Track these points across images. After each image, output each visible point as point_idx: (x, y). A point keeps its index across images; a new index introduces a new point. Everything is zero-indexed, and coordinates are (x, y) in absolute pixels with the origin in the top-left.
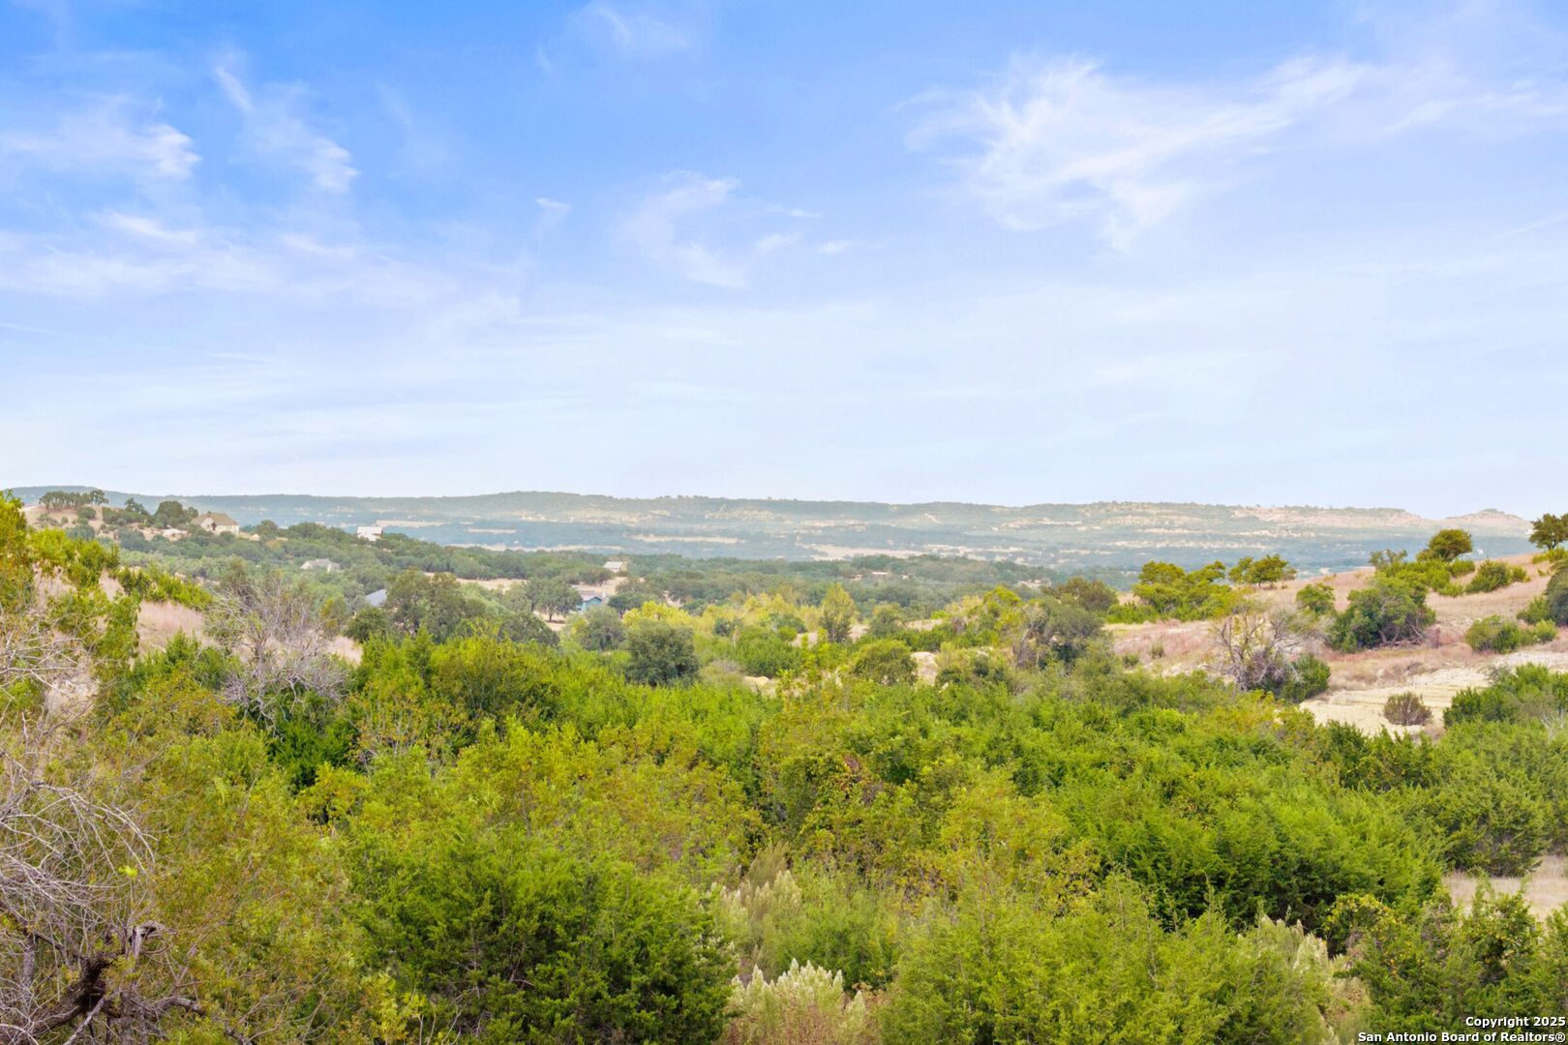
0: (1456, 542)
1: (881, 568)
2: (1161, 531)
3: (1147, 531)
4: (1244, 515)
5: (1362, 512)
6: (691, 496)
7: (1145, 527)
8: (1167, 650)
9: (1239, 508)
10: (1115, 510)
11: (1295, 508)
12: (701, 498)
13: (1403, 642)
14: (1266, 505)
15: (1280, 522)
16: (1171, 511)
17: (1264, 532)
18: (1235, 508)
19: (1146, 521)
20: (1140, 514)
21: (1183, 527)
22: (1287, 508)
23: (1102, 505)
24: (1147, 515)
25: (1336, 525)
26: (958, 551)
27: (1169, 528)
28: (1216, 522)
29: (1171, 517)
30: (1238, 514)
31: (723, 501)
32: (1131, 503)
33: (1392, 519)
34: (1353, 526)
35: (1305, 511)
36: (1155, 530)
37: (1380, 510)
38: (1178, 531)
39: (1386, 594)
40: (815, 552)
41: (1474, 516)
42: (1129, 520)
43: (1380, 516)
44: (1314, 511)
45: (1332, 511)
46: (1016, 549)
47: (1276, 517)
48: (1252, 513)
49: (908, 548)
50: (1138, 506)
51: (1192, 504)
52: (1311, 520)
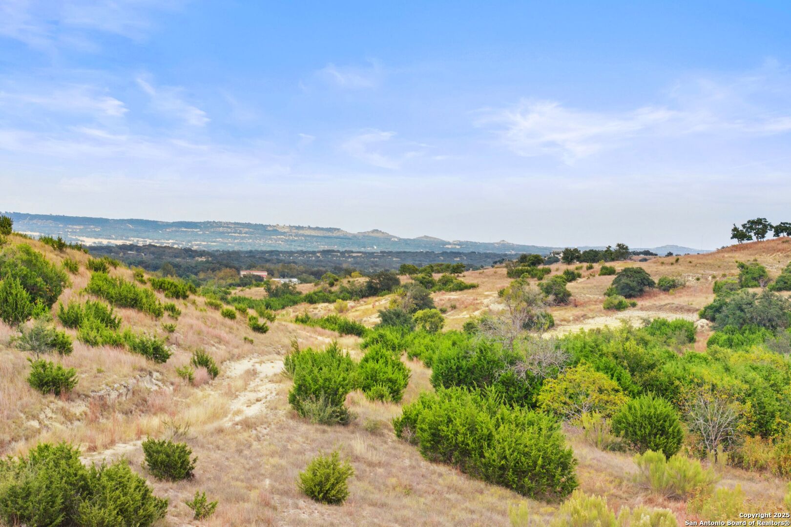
0: (539, 260)
1: (131, 250)
2: (236, 235)
3: (230, 234)
4: (272, 229)
5: (322, 229)
6: (12, 212)
7: (229, 233)
8: (457, 305)
9: (270, 226)
10: (214, 225)
11: (294, 227)
12: (17, 213)
13: (561, 304)
14: (281, 225)
15: (288, 232)
16: (239, 226)
17: (282, 237)
18: (268, 226)
19: (229, 230)
20: (225, 227)
21: (246, 233)
22: (290, 226)
23: (208, 222)
24: (230, 228)
25: (312, 234)
26: (146, 241)
27: (239, 233)
28: (260, 231)
29: (241, 229)
30: (269, 228)
31: (28, 215)
32: (221, 222)
33: (335, 232)
34: (319, 235)
35: (299, 228)
36: (233, 234)
37: (330, 228)
38: (244, 235)
39: (554, 284)
40: (79, 240)
41: (369, 232)
42: (221, 229)
43: (330, 231)
44: (302, 228)
45: (309, 228)
46: (172, 241)
47: (286, 230)
48: (275, 228)
49: (122, 239)
50: (225, 223)
51: (249, 223)
52: (301, 232)
